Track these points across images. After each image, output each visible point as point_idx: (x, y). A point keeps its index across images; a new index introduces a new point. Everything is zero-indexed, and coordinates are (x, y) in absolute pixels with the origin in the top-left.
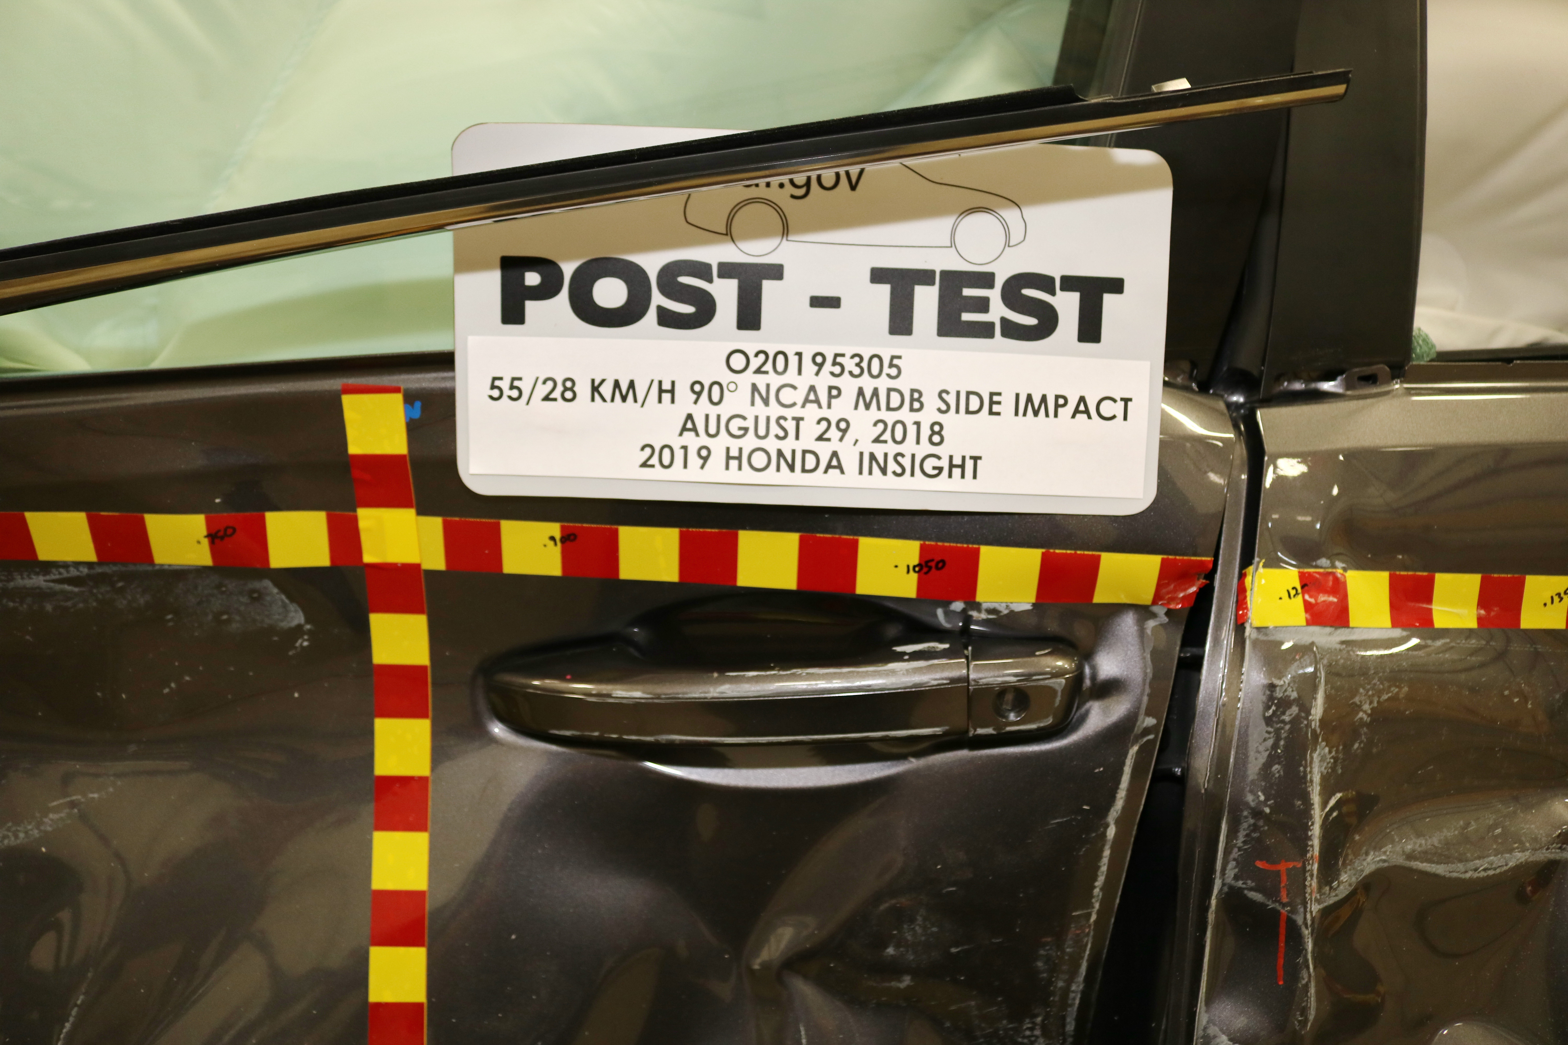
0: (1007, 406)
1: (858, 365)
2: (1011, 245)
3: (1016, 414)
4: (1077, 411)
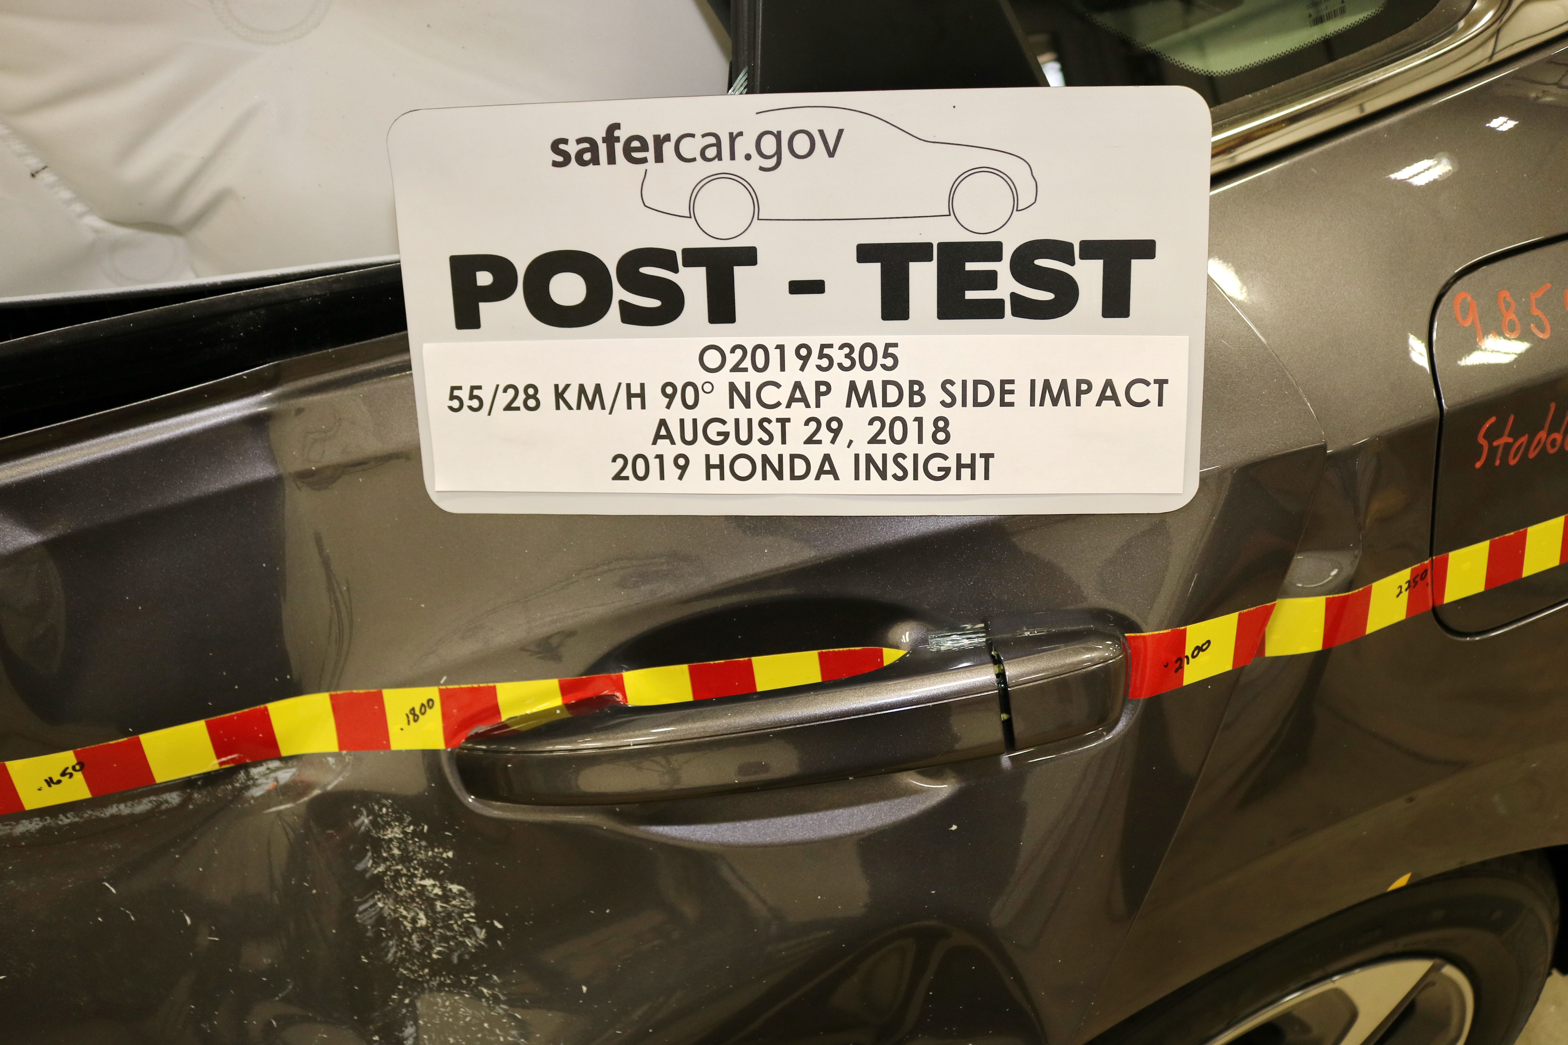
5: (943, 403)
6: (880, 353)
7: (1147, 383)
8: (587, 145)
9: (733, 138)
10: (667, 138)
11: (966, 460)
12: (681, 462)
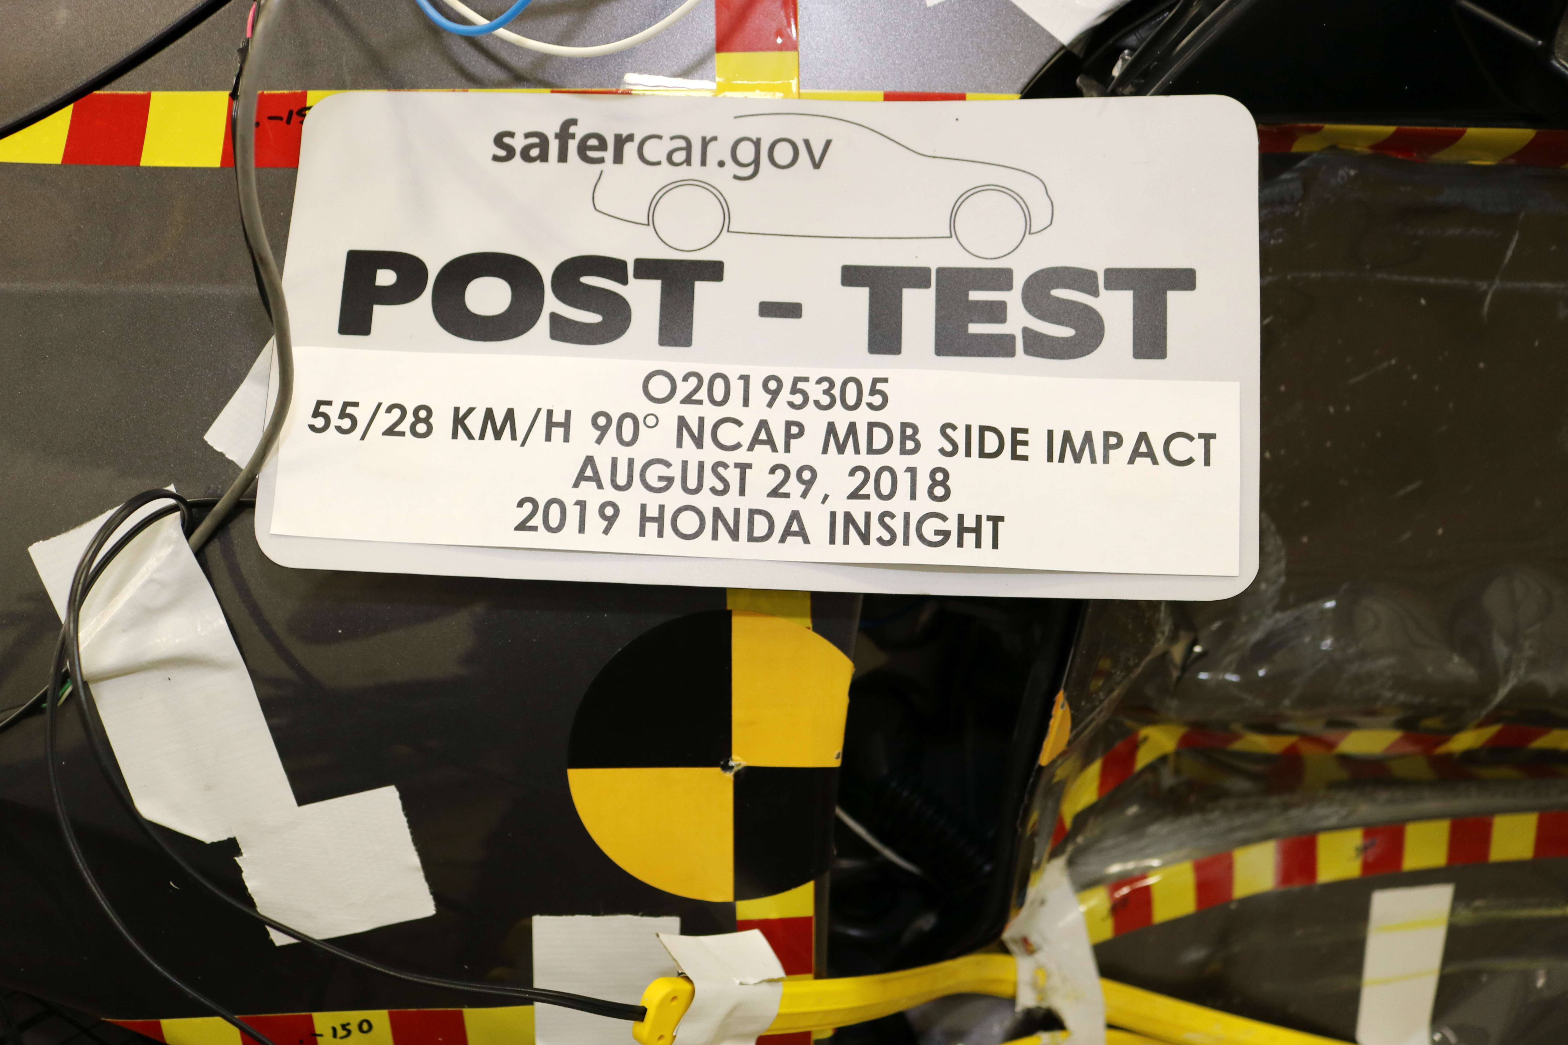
0: (1036, 447)
1: (827, 392)
2: (1032, 231)
3: (1050, 459)
4: (1136, 454)
5: (942, 451)
6: (866, 389)
7: (1191, 438)
8: (535, 140)
9: (705, 143)
10: (630, 138)
11: (970, 522)
12: (609, 511)
